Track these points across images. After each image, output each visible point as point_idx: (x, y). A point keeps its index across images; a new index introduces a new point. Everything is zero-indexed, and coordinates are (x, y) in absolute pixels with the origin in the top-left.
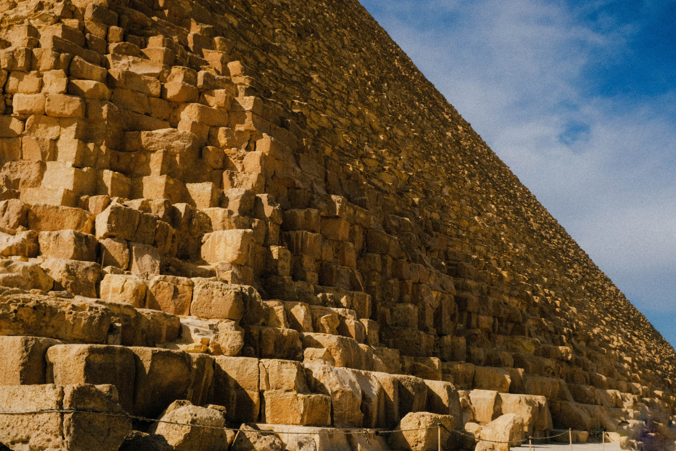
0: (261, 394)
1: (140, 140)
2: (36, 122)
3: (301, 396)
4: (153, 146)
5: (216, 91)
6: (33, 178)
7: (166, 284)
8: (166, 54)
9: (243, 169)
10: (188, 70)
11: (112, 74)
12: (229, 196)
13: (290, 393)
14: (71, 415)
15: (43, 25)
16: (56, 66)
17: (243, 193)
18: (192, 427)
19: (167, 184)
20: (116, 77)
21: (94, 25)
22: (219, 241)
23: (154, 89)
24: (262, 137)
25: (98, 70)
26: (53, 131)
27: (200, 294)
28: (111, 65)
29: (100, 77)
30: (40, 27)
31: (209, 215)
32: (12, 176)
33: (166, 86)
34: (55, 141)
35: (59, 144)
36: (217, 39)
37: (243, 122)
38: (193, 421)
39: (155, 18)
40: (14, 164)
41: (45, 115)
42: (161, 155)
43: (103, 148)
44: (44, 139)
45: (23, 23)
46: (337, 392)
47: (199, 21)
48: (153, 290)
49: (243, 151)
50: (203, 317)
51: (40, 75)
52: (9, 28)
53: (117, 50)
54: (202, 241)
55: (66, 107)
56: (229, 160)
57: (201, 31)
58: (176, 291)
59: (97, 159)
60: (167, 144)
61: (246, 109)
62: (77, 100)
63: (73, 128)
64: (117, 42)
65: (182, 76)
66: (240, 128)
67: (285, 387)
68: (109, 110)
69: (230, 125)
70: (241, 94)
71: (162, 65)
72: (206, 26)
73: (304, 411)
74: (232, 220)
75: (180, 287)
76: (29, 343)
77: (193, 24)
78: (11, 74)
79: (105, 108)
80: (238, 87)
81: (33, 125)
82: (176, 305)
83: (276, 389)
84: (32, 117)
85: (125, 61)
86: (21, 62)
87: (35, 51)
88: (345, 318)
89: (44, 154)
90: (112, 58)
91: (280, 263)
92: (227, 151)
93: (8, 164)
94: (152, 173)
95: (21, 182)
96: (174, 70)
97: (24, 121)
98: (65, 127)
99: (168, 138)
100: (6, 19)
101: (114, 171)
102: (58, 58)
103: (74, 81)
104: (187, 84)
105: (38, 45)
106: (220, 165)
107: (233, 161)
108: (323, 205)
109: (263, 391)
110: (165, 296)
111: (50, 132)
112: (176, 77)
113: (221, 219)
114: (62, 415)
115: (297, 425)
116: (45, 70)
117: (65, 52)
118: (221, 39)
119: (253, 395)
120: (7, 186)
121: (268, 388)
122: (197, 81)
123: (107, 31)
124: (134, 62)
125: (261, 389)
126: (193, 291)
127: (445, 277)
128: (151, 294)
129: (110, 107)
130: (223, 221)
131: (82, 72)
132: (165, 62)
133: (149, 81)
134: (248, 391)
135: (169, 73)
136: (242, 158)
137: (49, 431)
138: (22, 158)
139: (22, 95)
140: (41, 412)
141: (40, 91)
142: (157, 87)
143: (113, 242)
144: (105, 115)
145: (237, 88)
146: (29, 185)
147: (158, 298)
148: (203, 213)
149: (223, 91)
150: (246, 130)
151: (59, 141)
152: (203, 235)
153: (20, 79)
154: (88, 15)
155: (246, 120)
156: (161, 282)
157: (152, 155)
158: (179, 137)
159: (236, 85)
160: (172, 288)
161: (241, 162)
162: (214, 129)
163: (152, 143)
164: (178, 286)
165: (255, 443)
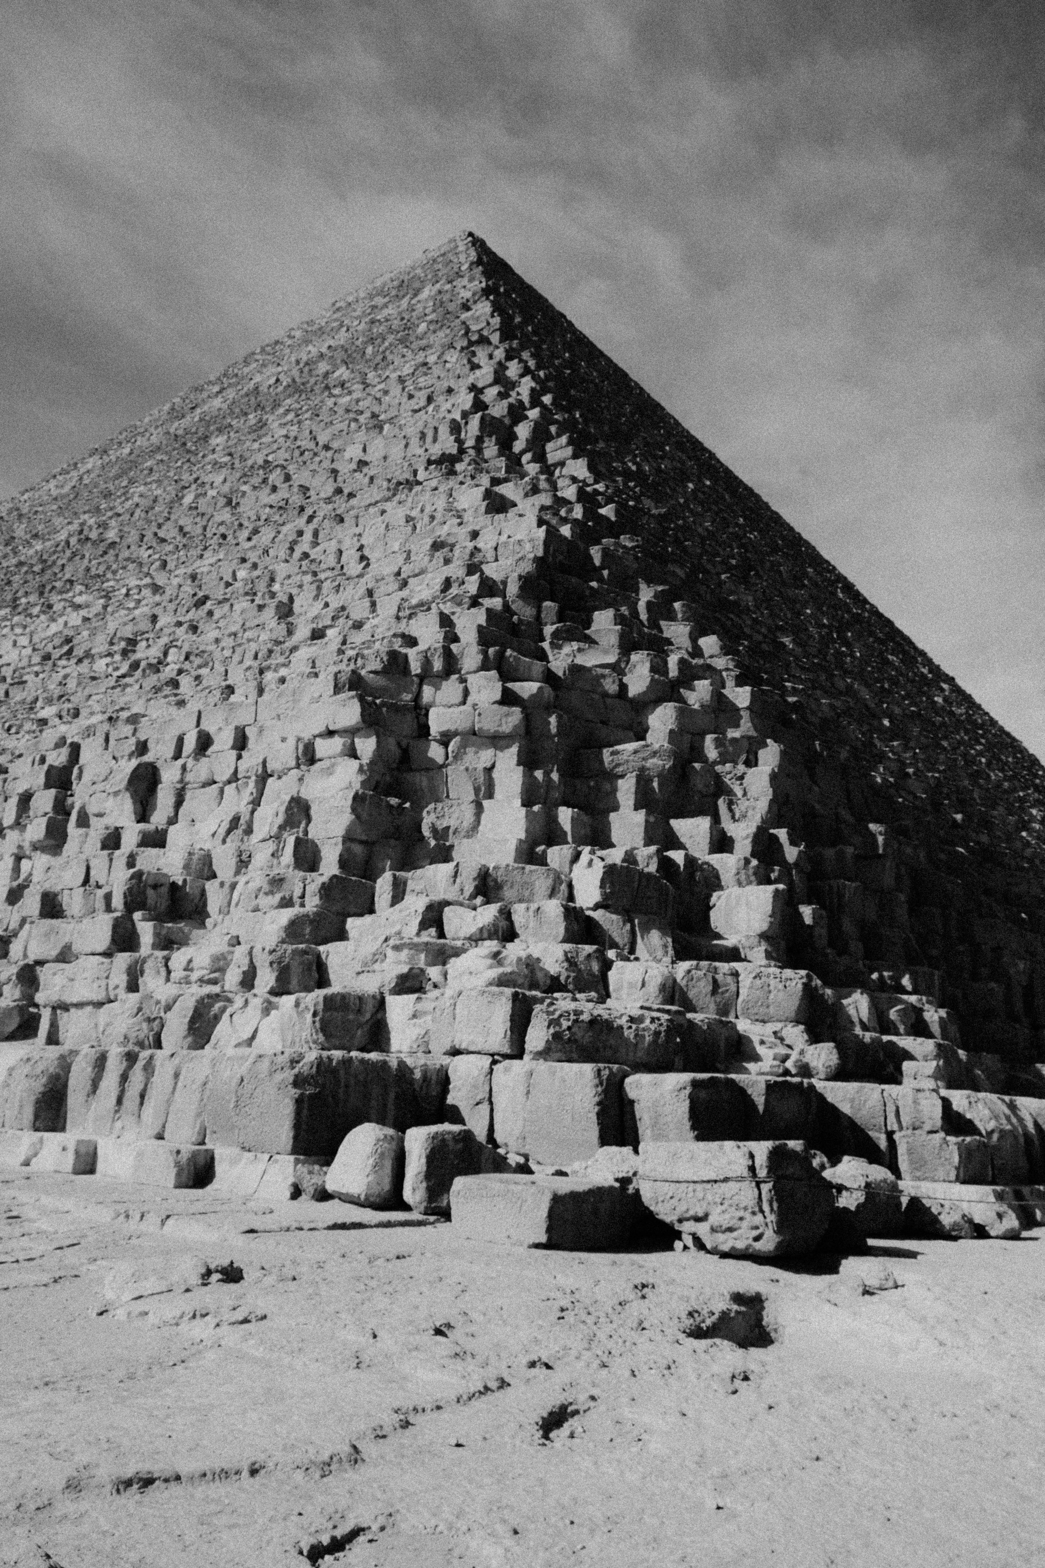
0: (890, 1135)
1: (602, 762)
2: (463, 746)
3: (952, 1139)
4: (621, 769)
5: (696, 682)
6: (466, 824)
7: (700, 973)
8: (622, 636)
9: (745, 794)
10: (655, 656)
11: (554, 669)
12: (734, 836)
13: (934, 1135)
14: (771, 1185)
15: (458, 610)
16: (485, 666)
17: (754, 830)
18: (867, 1193)
19: (647, 821)
20: (560, 674)
21: (520, 603)
22: (737, 903)
23: (611, 687)
24: (766, 745)
25: (538, 667)
26: (486, 756)
27: (751, 988)
28: (551, 658)
29: (540, 676)
30: (453, 613)
31: (715, 866)
32: (438, 823)
33: (625, 680)
34: (489, 770)
35: (495, 774)
36: (677, 605)
37: (737, 726)
38: (868, 1185)
39: (594, 584)
40: (440, 805)
41: (474, 734)
42: (634, 780)
43: (555, 776)
44: (475, 769)
45: (429, 609)
46: (993, 1131)
47: (649, 582)
48: (683, 983)
49: (741, 768)
50: (757, 1020)
51: (463, 680)
52: (410, 617)
53: (555, 635)
54: (711, 904)
55: (503, 722)
56: (724, 782)
57: (655, 597)
58: (716, 984)
59: (547, 792)
60: (639, 764)
61: (740, 706)
62: (517, 710)
63: (514, 749)
64: (553, 624)
65: (648, 665)
66: (733, 734)
67: (927, 1127)
68: (558, 722)
69: (719, 730)
70: (730, 683)
71: (618, 651)
72: (660, 588)
73: (960, 1162)
74: (751, 871)
75: (719, 977)
76: (603, 1073)
77: (643, 586)
78: (426, 681)
79: (553, 720)
80: (724, 674)
81: (459, 749)
82: (717, 1004)
83: (914, 1129)
84: (458, 738)
85: (567, 649)
86: (438, 665)
87: (454, 647)
88: (921, 1010)
89: (477, 790)
90: (552, 648)
91: (817, 931)
92: (719, 768)
93: (432, 806)
94: (621, 808)
95: (451, 831)
96: (635, 657)
97: (446, 745)
98: (502, 749)
99: (641, 755)
100: (406, 605)
101: (573, 808)
102: (485, 653)
103: (509, 685)
104: (657, 676)
105: (456, 639)
106: (712, 789)
107: (729, 782)
108: (857, 840)
109: (893, 1132)
110: (700, 992)
111: (483, 759)
112: (638, 667)
113: (734, 871)
114: (758, 1185)
115: (950, 1182)
116: (468, 673)
117: (493, 646)
118: (683, 605)
119: (879, 1138)
120: (435, 838)
121: (901, 1128)
122: (667, 669)
123: (539, 612)
124: (580, 650)
125: (889, 1128)
126: (738, 982)
127: (1029, 936)
128: (681, 988)
129: (559, 718)
130: (738, 873)
131: (516, 670)
132: (621, 646)
133: (603, 676)
134: (870, 1133)
135: (628, 662)
136: (741, 778)
137: (742, 1206)
138: (448, 796)
139: (441, 710)
140: (726, 1180)
141: (464, 703)
142: (614, 682)
143: (608, 914)
144: (554, 730)
145: (722, 676)
146: (463, 834)
147: (691, 994)
148: (707, 863)
149: (707, 682)
150: (743, 737)
151: (495, 770)
152: (711, 896)
153: (437, 688)
154: (513, 589)
155: (742, 722)
156: (693, 972)
157: (620, 781)
158: (654, 754)
159: (720, 671)
160: (710, 979)
161: (741, 784)
162: (697, 737)
163: (618, 765)
164: (717, 976)
165: (939, 1214)
